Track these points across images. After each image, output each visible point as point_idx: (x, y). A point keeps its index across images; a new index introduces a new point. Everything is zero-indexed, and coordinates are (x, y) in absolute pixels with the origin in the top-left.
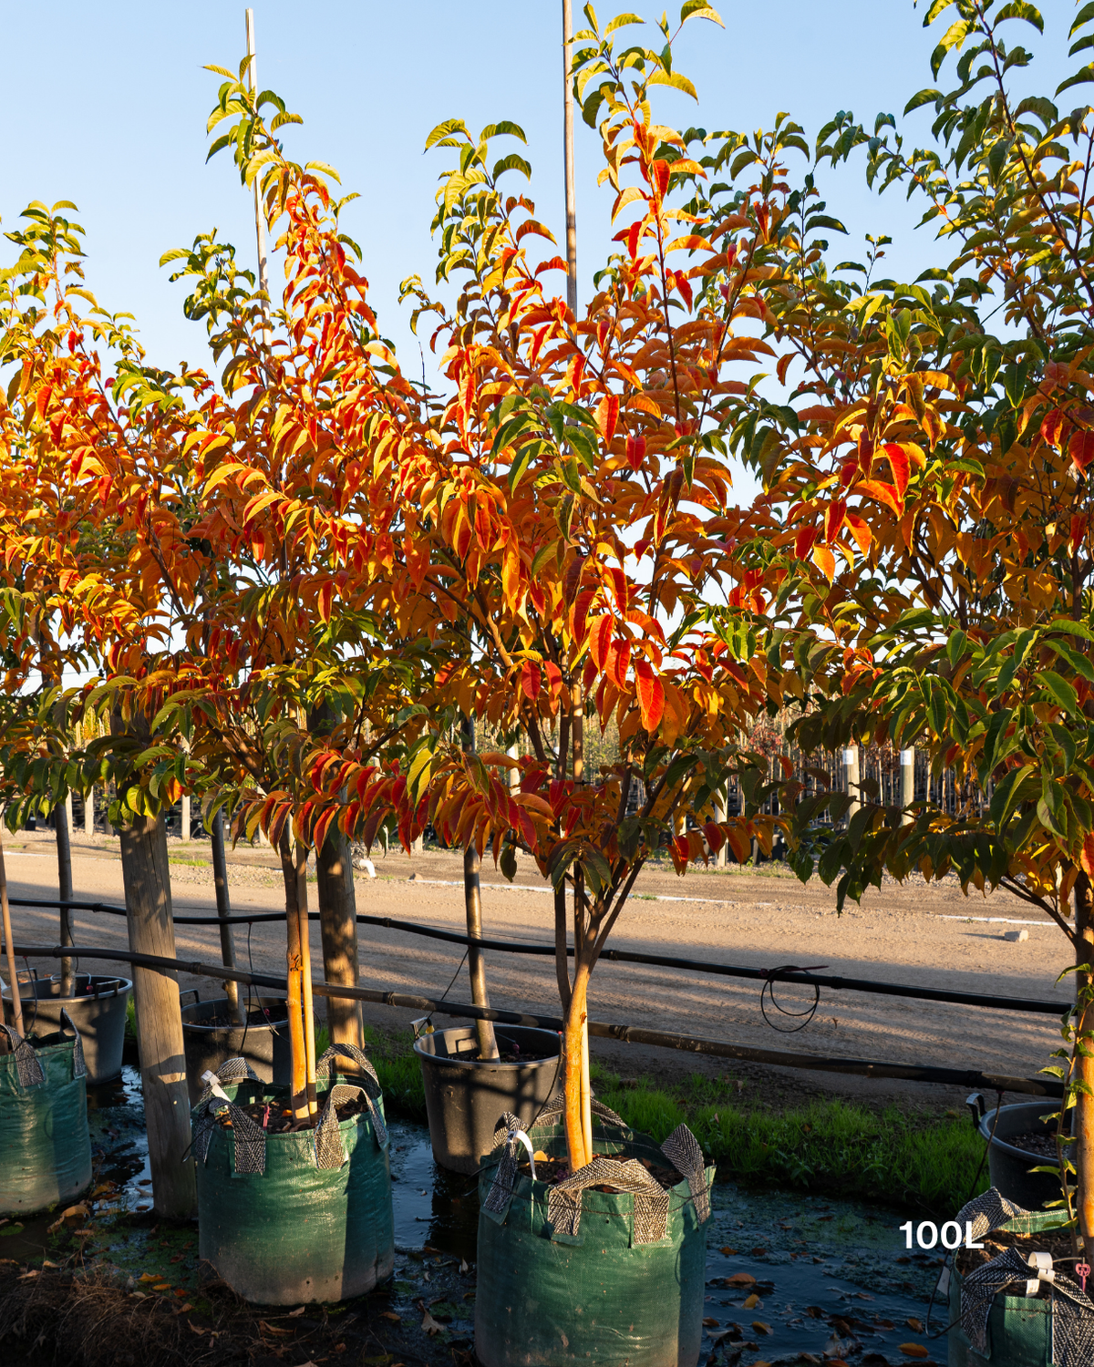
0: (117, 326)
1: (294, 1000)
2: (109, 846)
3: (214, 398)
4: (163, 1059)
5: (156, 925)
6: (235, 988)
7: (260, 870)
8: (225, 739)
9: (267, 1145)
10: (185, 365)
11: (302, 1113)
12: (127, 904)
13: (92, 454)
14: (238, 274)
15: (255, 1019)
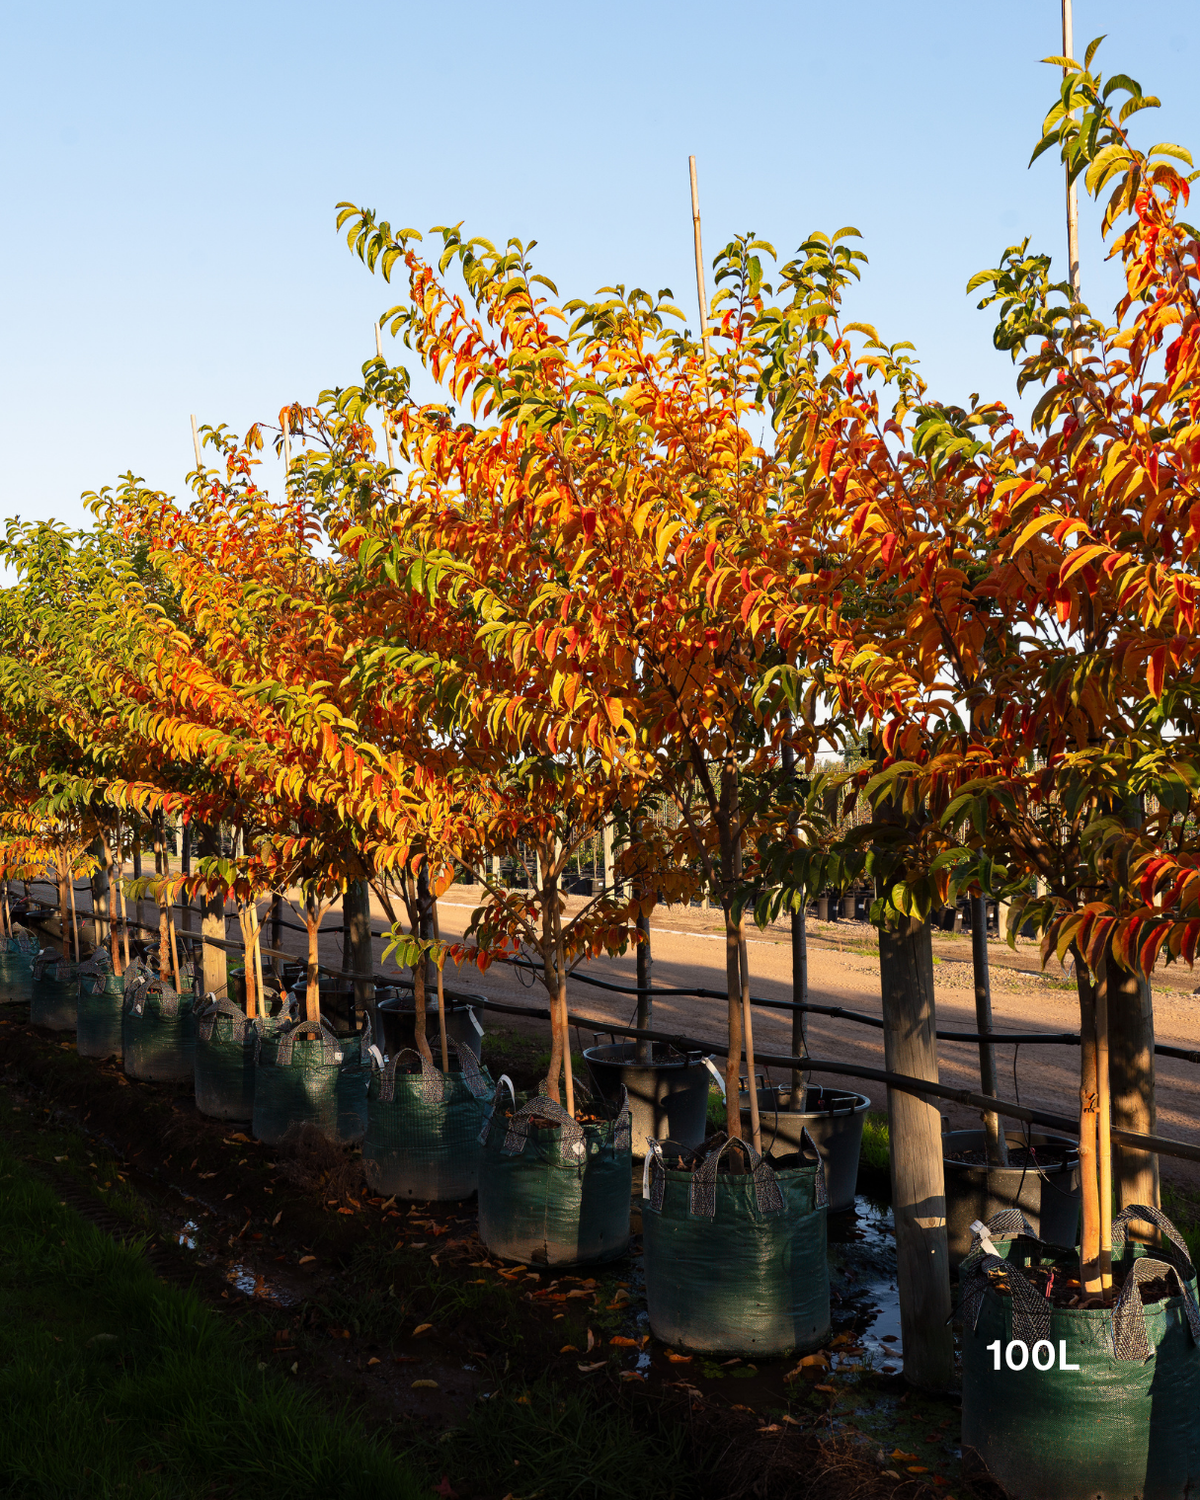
0: (895, 359)
1: (1087, 1146)
2: (824, 933)
3: (1015, 433)
4: (920, 1199)
5: (917, 1042)
6: (995, 1120)
7: (1003, 971)
8: (1012, 832)
9: (1052, 1322)
10: (975, 398)
11: (1094, 1286)
12: (885, 1017)
13: (875, 511)
14: (1052, 288)
15: (1020, 1159)
